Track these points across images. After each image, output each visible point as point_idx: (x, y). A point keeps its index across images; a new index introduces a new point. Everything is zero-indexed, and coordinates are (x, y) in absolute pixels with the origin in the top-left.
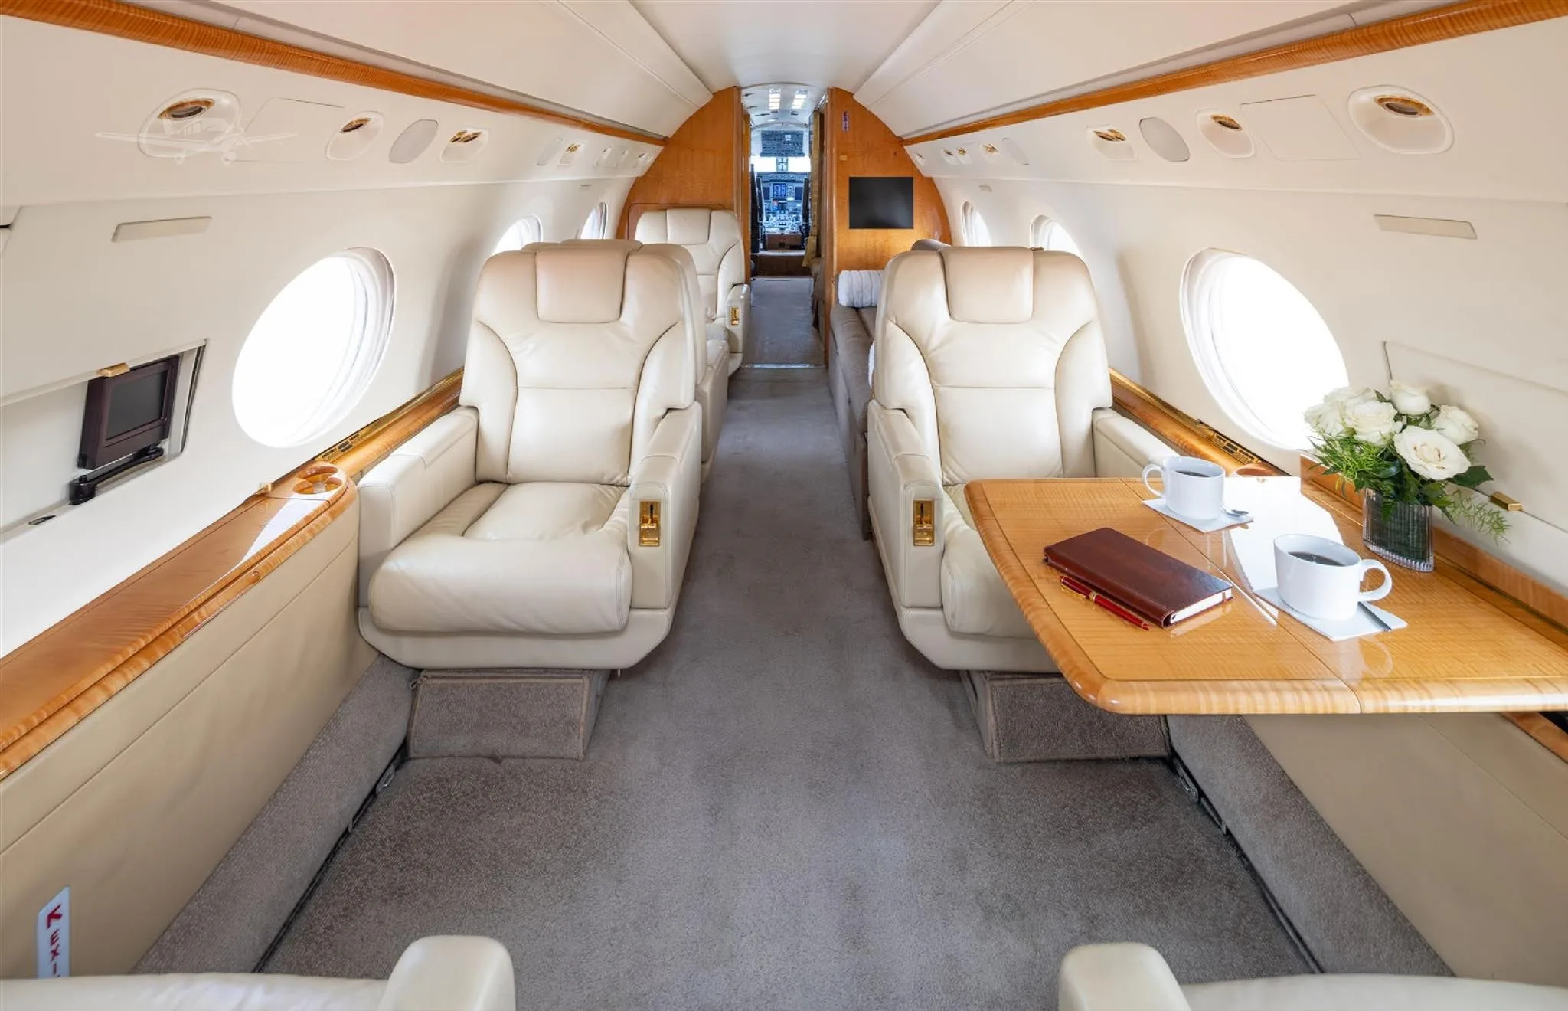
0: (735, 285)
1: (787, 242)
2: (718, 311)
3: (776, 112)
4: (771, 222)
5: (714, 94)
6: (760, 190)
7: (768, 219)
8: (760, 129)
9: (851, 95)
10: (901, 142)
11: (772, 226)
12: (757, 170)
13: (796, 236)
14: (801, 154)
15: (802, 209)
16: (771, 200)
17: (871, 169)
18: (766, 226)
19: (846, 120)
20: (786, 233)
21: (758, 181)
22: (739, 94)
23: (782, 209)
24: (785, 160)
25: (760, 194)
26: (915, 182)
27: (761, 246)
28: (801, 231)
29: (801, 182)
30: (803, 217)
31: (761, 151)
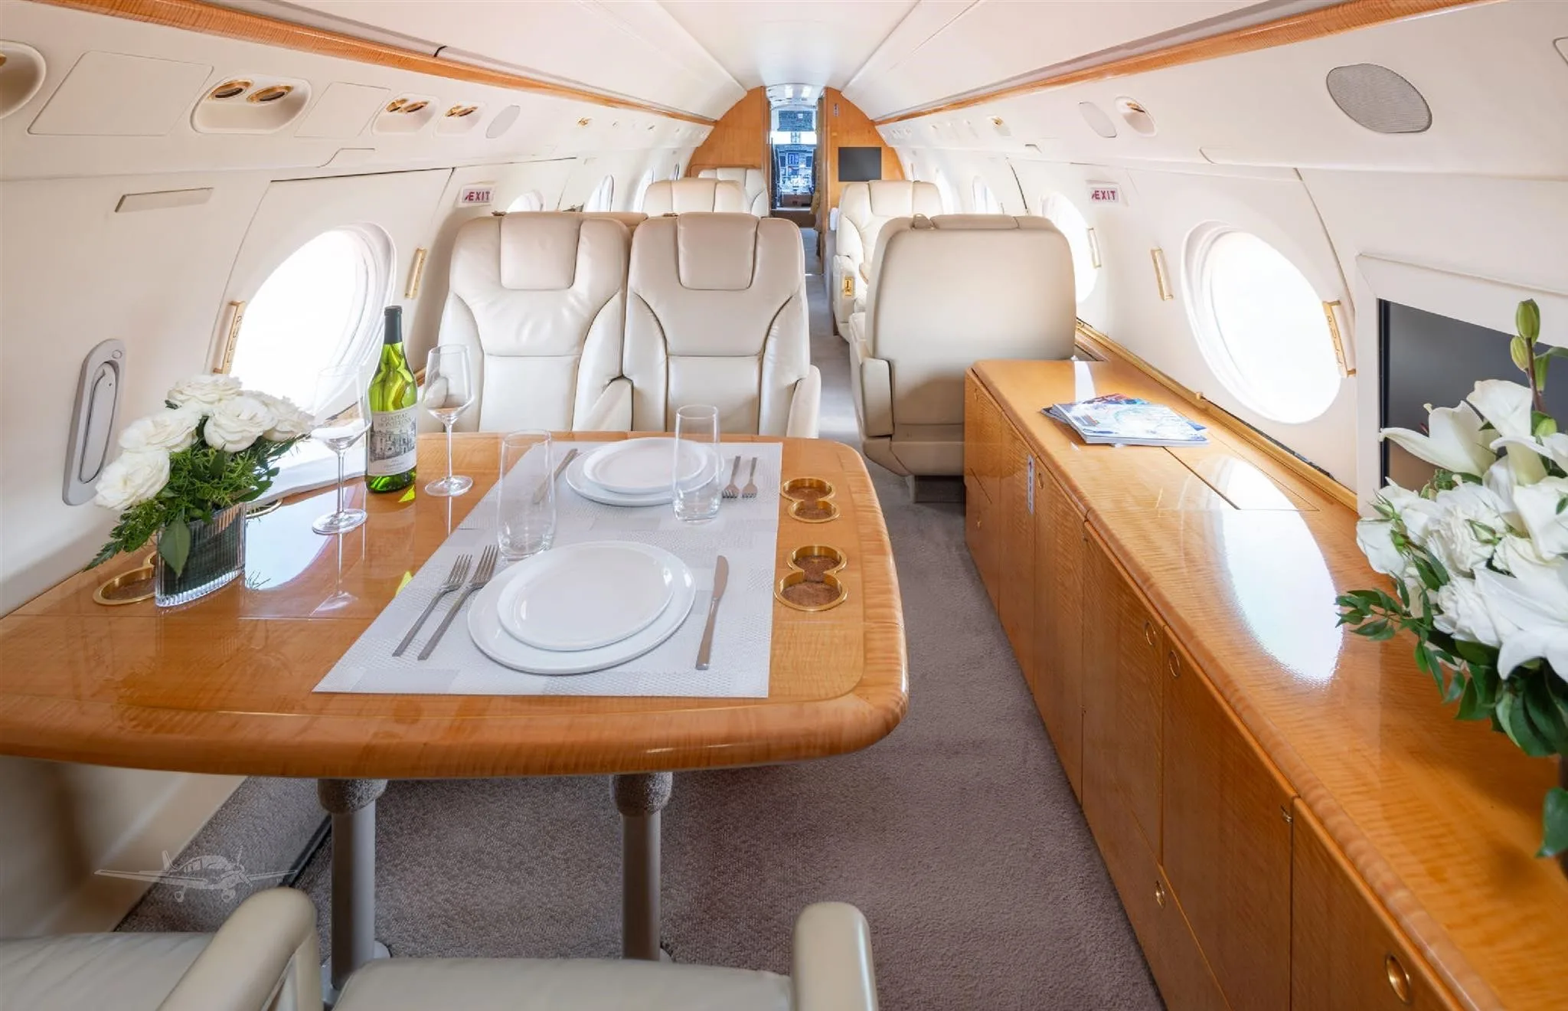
1: (799, 201)
3: (790, 99)
4: (787, 184)
5: (748, 92)
6: (778, 157)
7: (784, 182)
8: (778, 110)
9: (840, 92)
10: (873, 123)
11: (786, 188)
12: (776, 142)
14: (810, 130)
16: (787, 167)
17: (854, 142)
18: (783, 188)
20: (799, 192)
21: (776, 151)
22: (765, 91)
23: (795, 174)
24: (797, 134)
25: (778, 162)
26: (883, 151)
27: (778, 204)
31: (778, 127)
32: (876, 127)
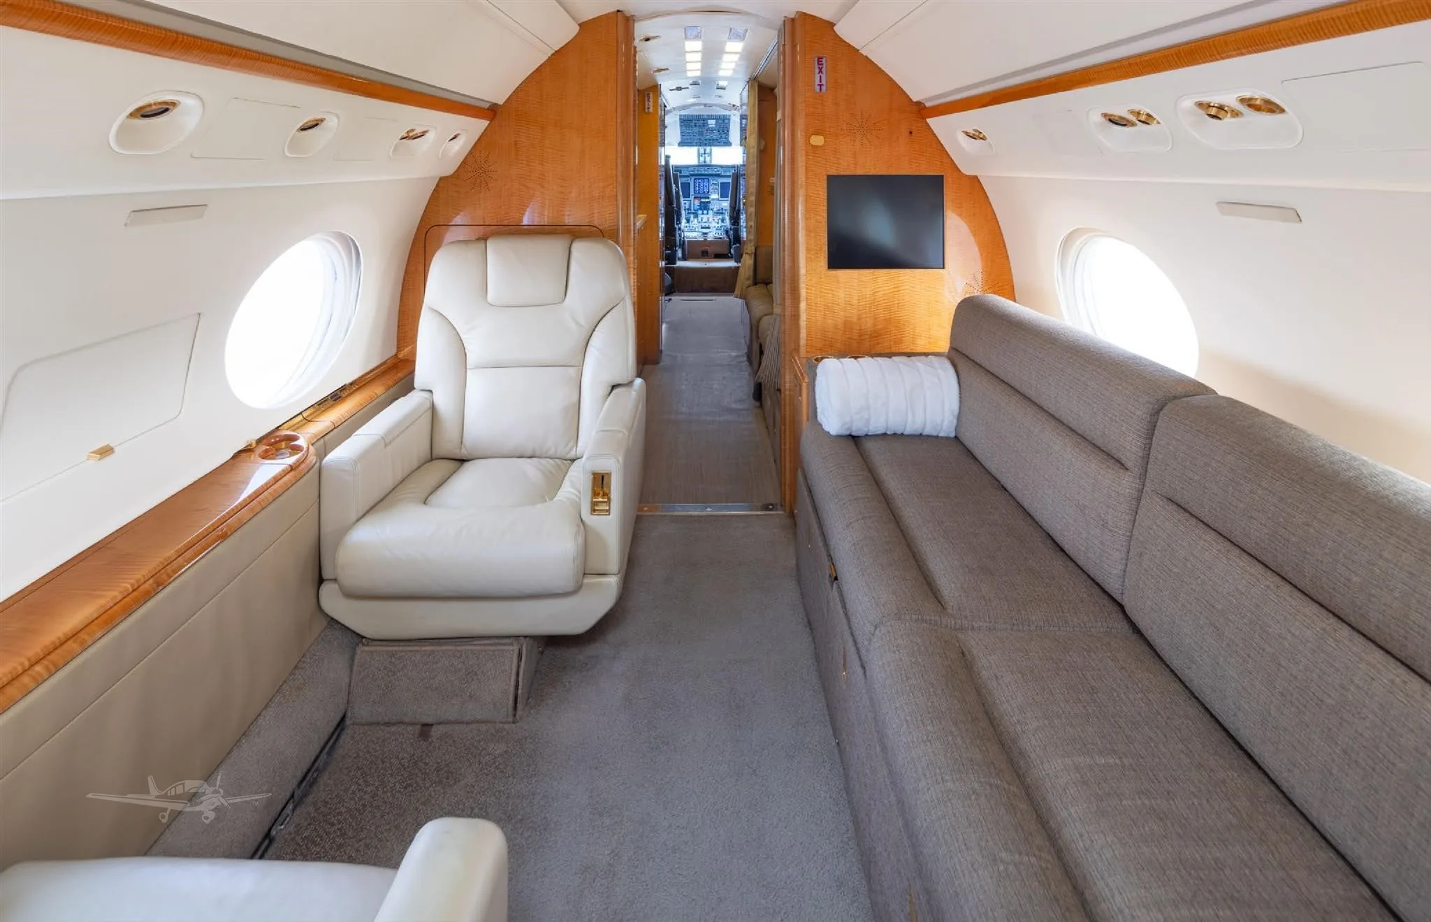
0: (614, 387)
1: (710, 250)
2: (580, 444)
4: (691, 224)
5: (580, 25)
6: (677, 187)
7: (688, 221)
8: (679, 113)
9: (831, 25)
10: (922, 111)
11: (692, 229)
12: (673, 162)
13: (723, 242)
14: (728, 144)
15: (728, 208)
16: (692, 198)
18: (686, 229)
19: (820, 71)
20: (710, 237)
21: (675, 176)
22: (629, 36)
23: (705, 209)
24: (708, 151)
25: (677, 193)
26: (948, 184)
27: (679, 254)
28: (728, 236)
29: (729, 176)
30: (731, 218)
31: (679, 139)
32: (933, 122)
